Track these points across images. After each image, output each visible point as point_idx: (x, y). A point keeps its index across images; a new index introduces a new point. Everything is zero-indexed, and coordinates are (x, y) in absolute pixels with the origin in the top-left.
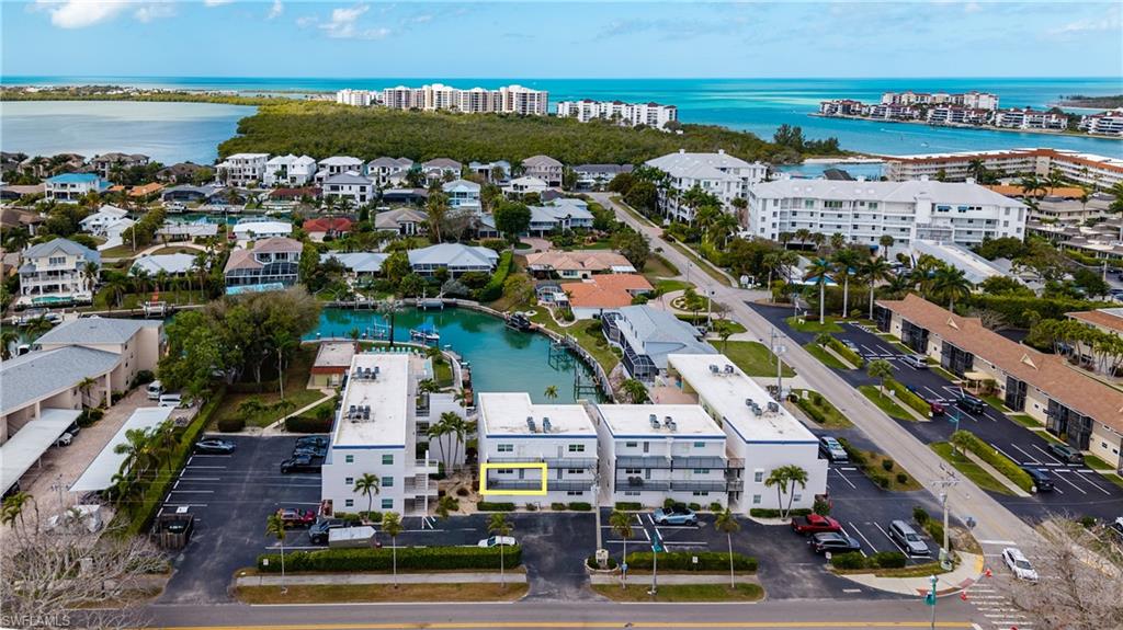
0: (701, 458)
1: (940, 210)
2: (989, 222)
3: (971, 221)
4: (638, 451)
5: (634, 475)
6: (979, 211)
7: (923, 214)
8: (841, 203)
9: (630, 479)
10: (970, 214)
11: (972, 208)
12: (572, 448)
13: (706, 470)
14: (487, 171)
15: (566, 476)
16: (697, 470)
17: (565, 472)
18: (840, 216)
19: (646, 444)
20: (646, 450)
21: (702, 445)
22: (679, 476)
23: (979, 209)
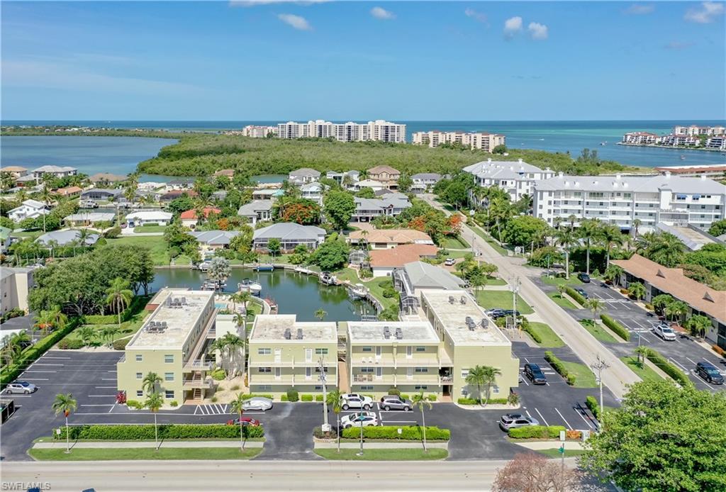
1: (679, 198)
2: (717, 207)
3: (703, 207)
4: (374, 350)
6: (709, 199)
7: (666, 201)
8: (602, 194)
10: (702, 201)
11: (703, 197)
12: (318, 351)
13: (425, 368)
14: (340, 178)
18: (601, 204)
20: (378, 353)
21: (422, 349)
23: (709, 197)
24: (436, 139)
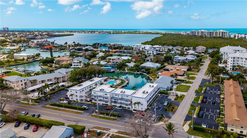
0: (127, 99)
4: (117, 96)
5: (115, 100)
9: (115, 101)
12: (105, 94)
13: (127, 101)
15: (105, 99)
16: (126, 101)
17: (104, 98)
19: (118, 95)
20: (118, 96)
21: (128, 97)
22: (122, 102)
24: (238, 36)
